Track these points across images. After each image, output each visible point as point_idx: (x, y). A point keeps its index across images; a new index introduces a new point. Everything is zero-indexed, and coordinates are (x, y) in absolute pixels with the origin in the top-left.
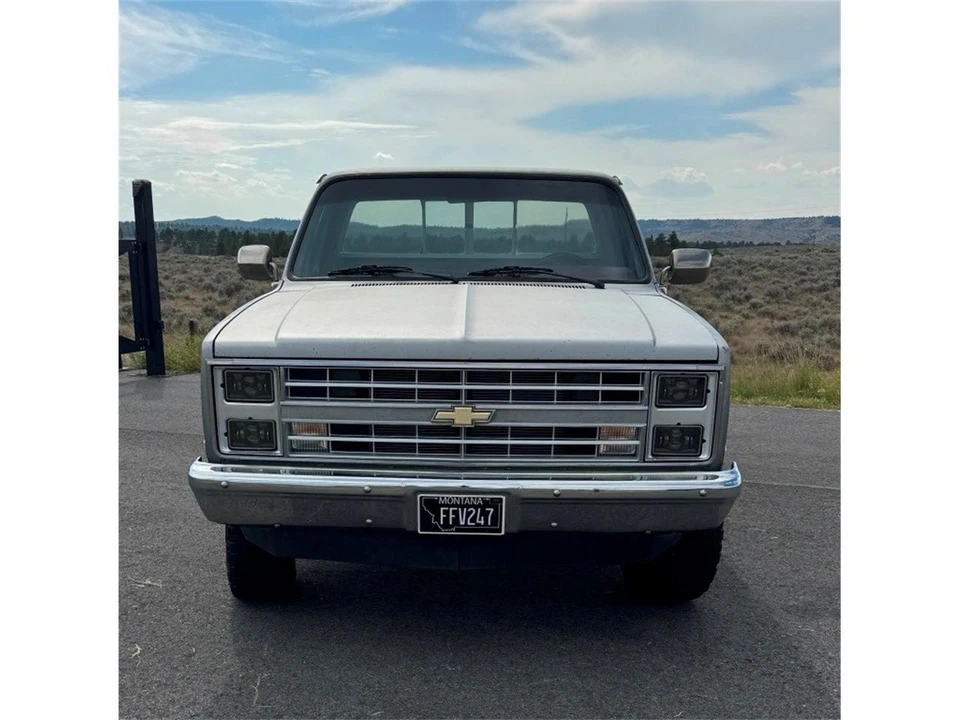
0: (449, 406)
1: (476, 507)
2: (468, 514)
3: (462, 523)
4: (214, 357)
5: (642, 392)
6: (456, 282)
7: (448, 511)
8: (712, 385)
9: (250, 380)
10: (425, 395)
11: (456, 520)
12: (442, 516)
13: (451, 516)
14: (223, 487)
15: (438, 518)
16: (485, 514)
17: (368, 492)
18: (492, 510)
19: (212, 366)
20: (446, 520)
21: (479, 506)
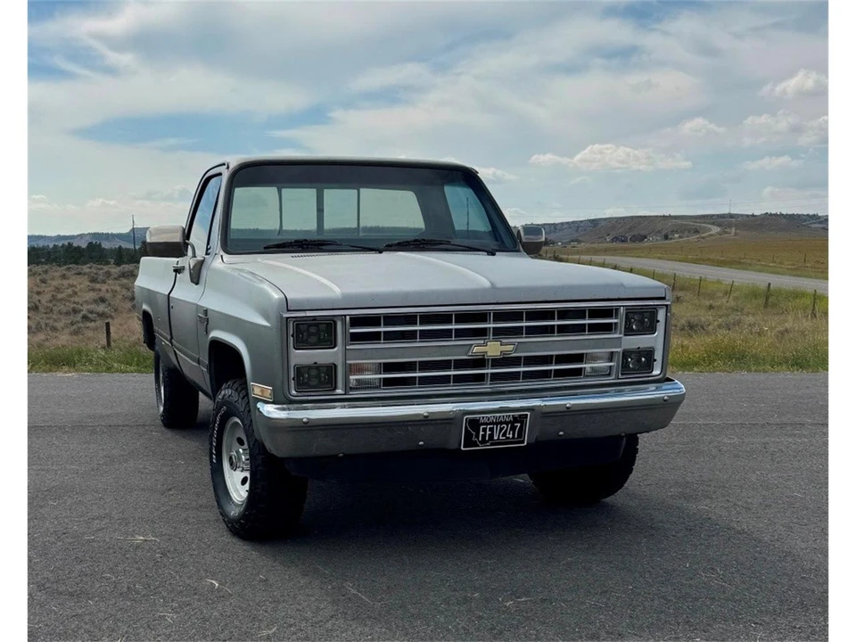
0: (482, 342)
1: (507, 423)
2: (501, 429)
3: (496, 438)
4: (288, 310)
5: (616, 324)
6: (381, 252)
7: (486, 429)
8: (661, 315)
9: (313, 330)
10: (461, 334)
11: (491, 436)
12: (481, 433)
13: (488, 432)
14: (304, 423)
15: (477, 436)
16: (513, 429)
17: (426, 417)
18: (519, 425)
19: (288, 318)
20: (484, 436)
21: (510, 422)
